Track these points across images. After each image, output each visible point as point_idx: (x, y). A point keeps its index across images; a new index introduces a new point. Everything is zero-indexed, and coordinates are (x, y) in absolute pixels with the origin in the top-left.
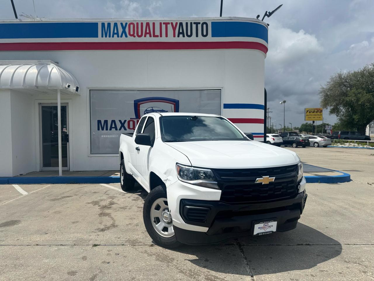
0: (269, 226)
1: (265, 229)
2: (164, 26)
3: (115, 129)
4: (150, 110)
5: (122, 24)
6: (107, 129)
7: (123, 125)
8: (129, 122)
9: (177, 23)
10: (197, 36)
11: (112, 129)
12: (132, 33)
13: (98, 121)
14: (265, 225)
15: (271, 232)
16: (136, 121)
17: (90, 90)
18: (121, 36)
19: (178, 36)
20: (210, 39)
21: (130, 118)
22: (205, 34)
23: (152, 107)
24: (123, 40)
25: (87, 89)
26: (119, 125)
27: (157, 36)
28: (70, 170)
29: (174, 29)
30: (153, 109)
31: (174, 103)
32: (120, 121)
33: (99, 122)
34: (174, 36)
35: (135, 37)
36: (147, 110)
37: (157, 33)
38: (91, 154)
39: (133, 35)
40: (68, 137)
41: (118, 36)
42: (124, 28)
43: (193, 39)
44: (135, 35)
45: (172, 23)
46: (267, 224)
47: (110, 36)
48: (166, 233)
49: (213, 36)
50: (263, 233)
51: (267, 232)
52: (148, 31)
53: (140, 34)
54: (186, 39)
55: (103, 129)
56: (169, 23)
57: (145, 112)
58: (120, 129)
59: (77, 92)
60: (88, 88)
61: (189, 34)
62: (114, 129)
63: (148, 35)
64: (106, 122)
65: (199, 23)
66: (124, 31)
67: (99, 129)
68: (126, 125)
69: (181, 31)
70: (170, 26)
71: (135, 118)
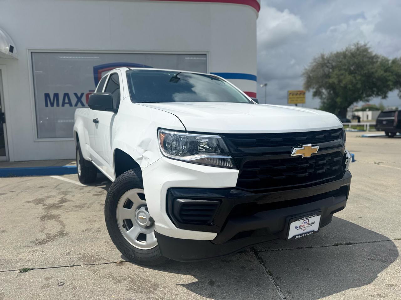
0: (310, 224)
1: (304, 229)
3: (68, 104)
6: (58, 105)
8: (88, 95)
13: (45, 94)
14: (305, 223)
15: (311, 232)
17: (32, 53)
21: (89, 90)
25: (27, 50)
26: (74, 100)
28: (11, 160)
32: (76, 94)
33: (47, 96)
38: (38, 138)
40: (3, 116)
46: (307, 221)
48: (143, 243)
50: (301, 235)
51: (306, 233)
55: (52, 105)
59: (11, 53)
60: (29, 50)
67: (47, 105)
68: (84, 99)
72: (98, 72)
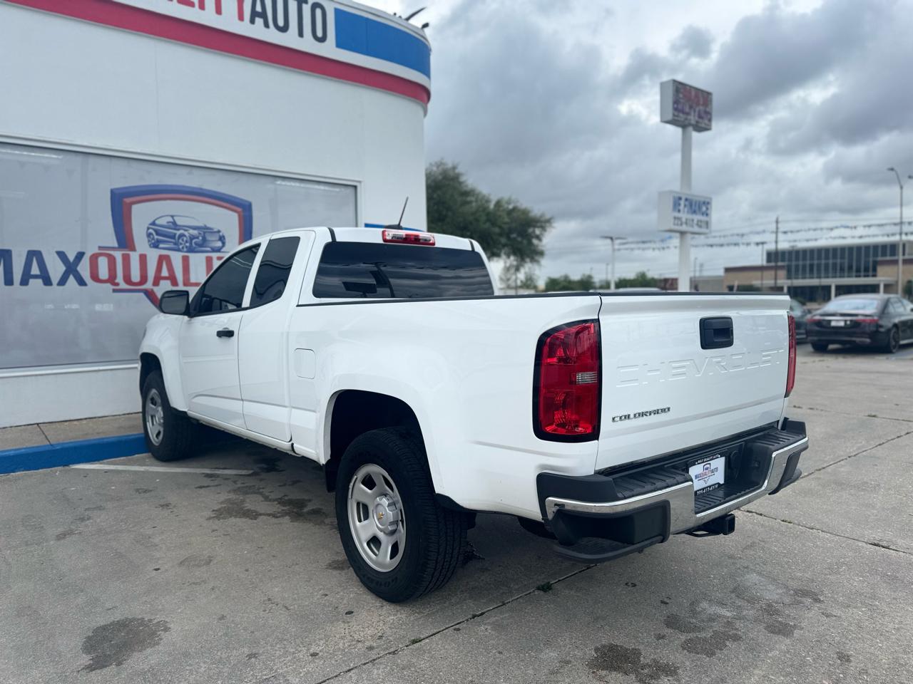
4: (165, 223)
7: (71, 269)
8: (94, 259)
10: (301, 34)
11: (32, 281)
16: (118, 255)
19: (252, 21)
20: (329, 50)
21: (99, 247)
22: (320, 34)
23: (172, 216)
27: (191, 4)
30: (174, 223)
31: (240, 209)
34: (241, 18)
36: (157, 222)
43: (290, 40)
49: (340, 44)
54: (272, 36)
57: (148, 229)
58: (62, 282)
61: (281, 23)
62: (40, 281)
64: (5, 255)
65: (306, 2)
68: (84, 269)
69: (259, 9)
71: (116, 245)
72: (121, 203)
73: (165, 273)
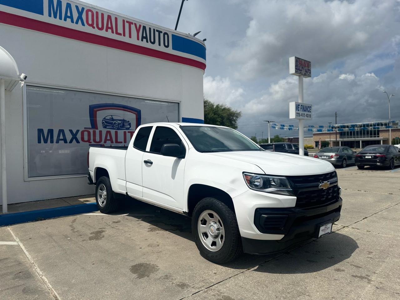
2: (127, 25)
3: (63, 141)
4: (109, 118)
5: (77, 7)
7: (74, 137)
8: (83, 133)
9: (140, 26)
10: (160, 45)
12: (90, 22)
13: (38, 130)
16: (91, 131)
17: (27, 86)
18: (77, 23)
19: (142, 40)
20: (170, 50)
21: (85, 128)
22: (166, 44)
23: (112, 116)
24: (79, 27)
26: (69, 137)
27: (120, 34)
29: (138, 31)
30: (112, 118)
31: (136, 113)
33: (40, 131)
34: (138, 39)
35: (94, 28)
36: (106, 118)
37: (120, 30)
38: (29, 177)
39: (92, 25)
41: (72, 22)
42: (80, 13)
43: (155, 47)
44: (95, 25)
45: (135, 25)
47: (61, 18)
52: (110, 26)
53: (100, 26)
54: (149, 46)
55: (46, 141)
56: (132, 23)
57: (103, 120)
58: (71, 142)
61: (152, 41)
63: (110, 30)
64: (51, 131)
65: (161, 32)
66: (80, 17)
67: (39, 142)
68: (79, 136)
69: (144, 35)
70: (133, 27)
71: (91, 127)
72: (93, 110)
73: (108, 138)
